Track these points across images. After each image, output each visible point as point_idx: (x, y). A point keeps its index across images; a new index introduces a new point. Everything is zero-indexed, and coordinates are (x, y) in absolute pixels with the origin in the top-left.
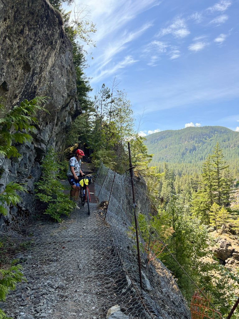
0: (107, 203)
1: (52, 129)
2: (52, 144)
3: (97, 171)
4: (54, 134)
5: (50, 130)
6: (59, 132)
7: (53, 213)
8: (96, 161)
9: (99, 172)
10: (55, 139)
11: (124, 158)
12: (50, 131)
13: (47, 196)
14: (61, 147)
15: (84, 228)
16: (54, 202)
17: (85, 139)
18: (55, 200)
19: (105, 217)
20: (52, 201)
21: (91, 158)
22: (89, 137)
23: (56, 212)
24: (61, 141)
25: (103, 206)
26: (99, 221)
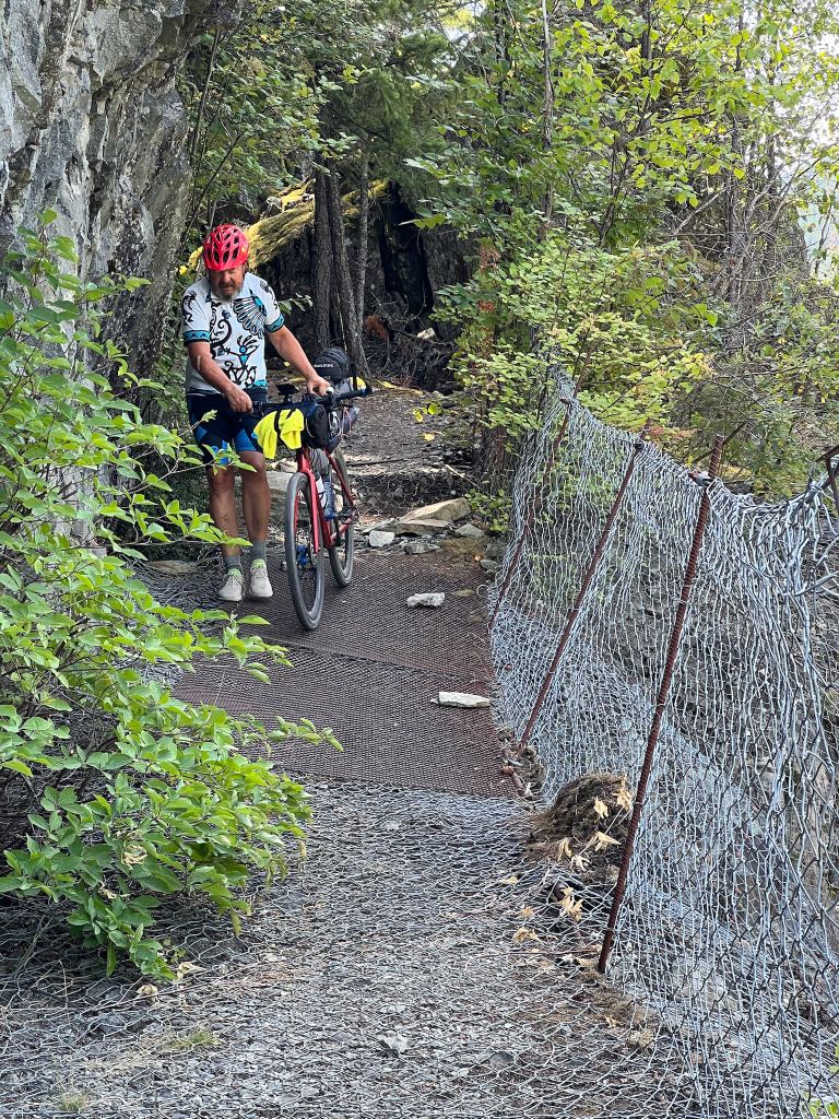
0: (625, 799)
1: (56, 27)
2: (51, 187)
3: (512, 463)
4: (73, 84)
5: (34, 37)
6: (126, 67)
7: (82, 887)
8: (498, 362)
9: (530, 476)
10: (83, 137)
11: (796, 333)
12: (33, 53)
13: (16, 718)
14: (145, 226)
15: (390, 1042)
16: (86, 783)
17: (384, 136)
18: (100, 761)
19: (608, 942)
20: (73, 766)
21: (448, 333)
22: (426, 107)
23: (113, 877)
24: (148, 164)
25: (587, 832)
26: (546, 980)
